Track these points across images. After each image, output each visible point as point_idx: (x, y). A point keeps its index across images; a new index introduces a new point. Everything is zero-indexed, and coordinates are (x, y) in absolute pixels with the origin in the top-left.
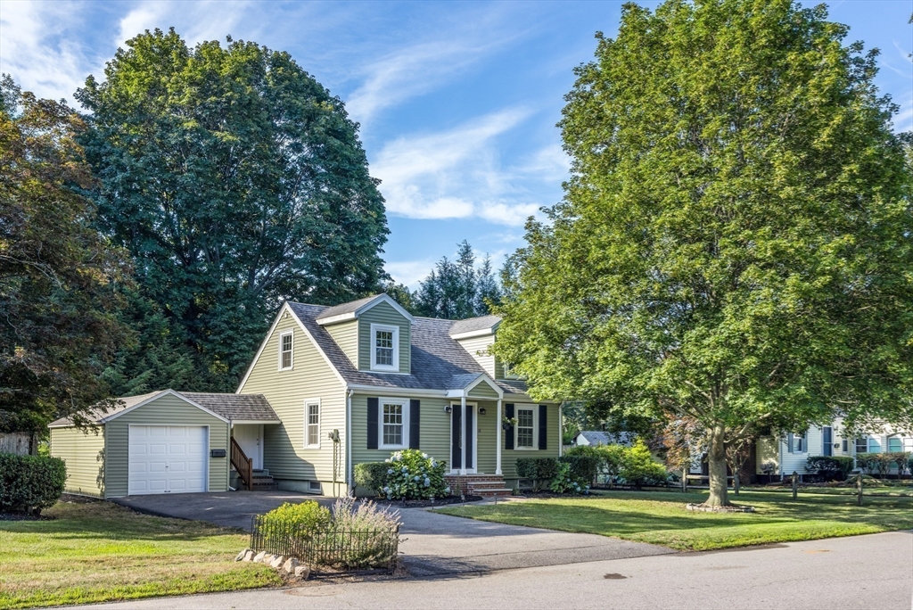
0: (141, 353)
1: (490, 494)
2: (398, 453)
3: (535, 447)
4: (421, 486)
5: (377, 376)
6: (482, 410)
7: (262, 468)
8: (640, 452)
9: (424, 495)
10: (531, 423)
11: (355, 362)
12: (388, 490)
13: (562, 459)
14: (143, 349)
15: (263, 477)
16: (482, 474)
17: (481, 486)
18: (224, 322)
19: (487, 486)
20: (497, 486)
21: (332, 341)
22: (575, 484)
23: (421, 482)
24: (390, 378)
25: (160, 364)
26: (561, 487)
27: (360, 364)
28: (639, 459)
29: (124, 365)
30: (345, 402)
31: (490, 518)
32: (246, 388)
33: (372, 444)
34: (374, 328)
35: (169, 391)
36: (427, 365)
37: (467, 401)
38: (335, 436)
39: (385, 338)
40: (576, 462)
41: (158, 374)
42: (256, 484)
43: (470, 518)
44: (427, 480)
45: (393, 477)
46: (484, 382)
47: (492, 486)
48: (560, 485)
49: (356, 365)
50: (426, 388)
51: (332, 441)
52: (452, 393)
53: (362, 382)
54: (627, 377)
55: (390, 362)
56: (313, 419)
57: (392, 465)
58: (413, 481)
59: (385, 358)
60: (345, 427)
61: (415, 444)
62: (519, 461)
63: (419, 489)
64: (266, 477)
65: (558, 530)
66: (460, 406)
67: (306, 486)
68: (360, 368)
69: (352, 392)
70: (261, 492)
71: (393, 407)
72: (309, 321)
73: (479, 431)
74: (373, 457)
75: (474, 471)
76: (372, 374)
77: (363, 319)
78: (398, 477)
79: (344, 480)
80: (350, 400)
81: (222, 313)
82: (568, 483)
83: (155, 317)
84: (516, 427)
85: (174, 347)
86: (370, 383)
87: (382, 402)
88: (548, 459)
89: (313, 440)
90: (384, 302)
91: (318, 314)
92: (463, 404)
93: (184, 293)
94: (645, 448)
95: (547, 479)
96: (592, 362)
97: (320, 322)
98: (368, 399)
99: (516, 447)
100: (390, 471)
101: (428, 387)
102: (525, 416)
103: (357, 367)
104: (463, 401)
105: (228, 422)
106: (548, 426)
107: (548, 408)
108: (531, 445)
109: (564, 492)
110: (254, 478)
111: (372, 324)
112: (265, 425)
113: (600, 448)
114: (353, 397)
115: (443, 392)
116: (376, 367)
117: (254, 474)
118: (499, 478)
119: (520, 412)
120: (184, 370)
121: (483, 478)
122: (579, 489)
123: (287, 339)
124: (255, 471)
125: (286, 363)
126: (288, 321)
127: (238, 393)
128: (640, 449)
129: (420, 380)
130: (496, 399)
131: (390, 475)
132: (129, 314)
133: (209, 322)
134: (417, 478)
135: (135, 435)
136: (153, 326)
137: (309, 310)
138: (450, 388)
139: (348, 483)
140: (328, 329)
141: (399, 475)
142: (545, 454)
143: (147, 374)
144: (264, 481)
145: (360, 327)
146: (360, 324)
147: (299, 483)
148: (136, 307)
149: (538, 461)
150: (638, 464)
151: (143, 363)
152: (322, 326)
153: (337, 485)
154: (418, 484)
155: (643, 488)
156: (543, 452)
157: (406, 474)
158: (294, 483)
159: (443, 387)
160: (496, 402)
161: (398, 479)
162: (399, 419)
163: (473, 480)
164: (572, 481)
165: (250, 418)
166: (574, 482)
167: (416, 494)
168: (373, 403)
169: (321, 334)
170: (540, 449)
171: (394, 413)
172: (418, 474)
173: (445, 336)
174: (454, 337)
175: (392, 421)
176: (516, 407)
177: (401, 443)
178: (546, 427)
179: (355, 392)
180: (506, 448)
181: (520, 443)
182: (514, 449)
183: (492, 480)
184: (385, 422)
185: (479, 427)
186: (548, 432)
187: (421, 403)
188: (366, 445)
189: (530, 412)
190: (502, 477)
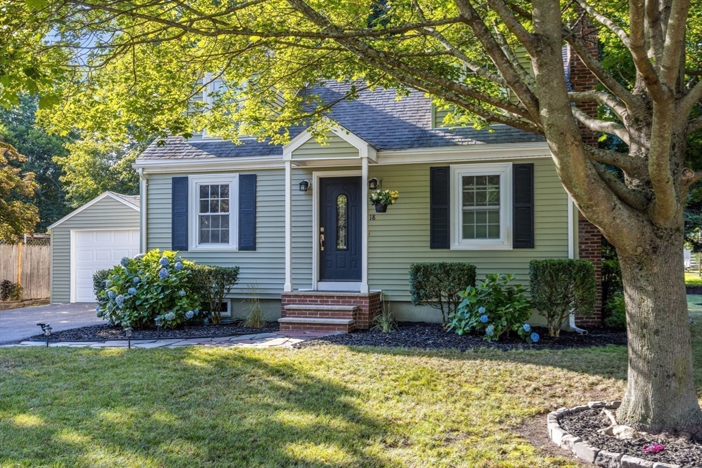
3: (504, 242)
6: (371, 182)
10: (495, 198)
22: (484, 317)
26: (463, 323)
33: (180, 242)
35: (108, 193)
47: (324, 313)
61: (248, 242)
69: (141, 172)
71: (214, 189)
73: (372, 218)
80: (144, 183)
84: (458, 209)
87: (194, 183)
88: (442, 266)
98: (173, 179)
99: (459, 242)
101: (270, 152)
102: (482, 186)
104: (287, 166)
106: (538, 203)
119: (468, 180)
122: (490, 330)
130: (356, 158)
156: (525, 253)
162: (225, 206)
168: (180, 185)
170: (514, 248)
171: (216, 197)
175: (214, 210)
176: (457, 171)
177: (227, 242)
178: (533, 205)
179: (151, 171)
180: (432, 247)
181: (467, 234)
182: (449, 248)
183: (343, 302)
184: (202, 211)
185: (373, 213)
186: (537, 214)
187: (258, 179)
188: (171, 245)
189: (495, 179)
190: (367, 298)
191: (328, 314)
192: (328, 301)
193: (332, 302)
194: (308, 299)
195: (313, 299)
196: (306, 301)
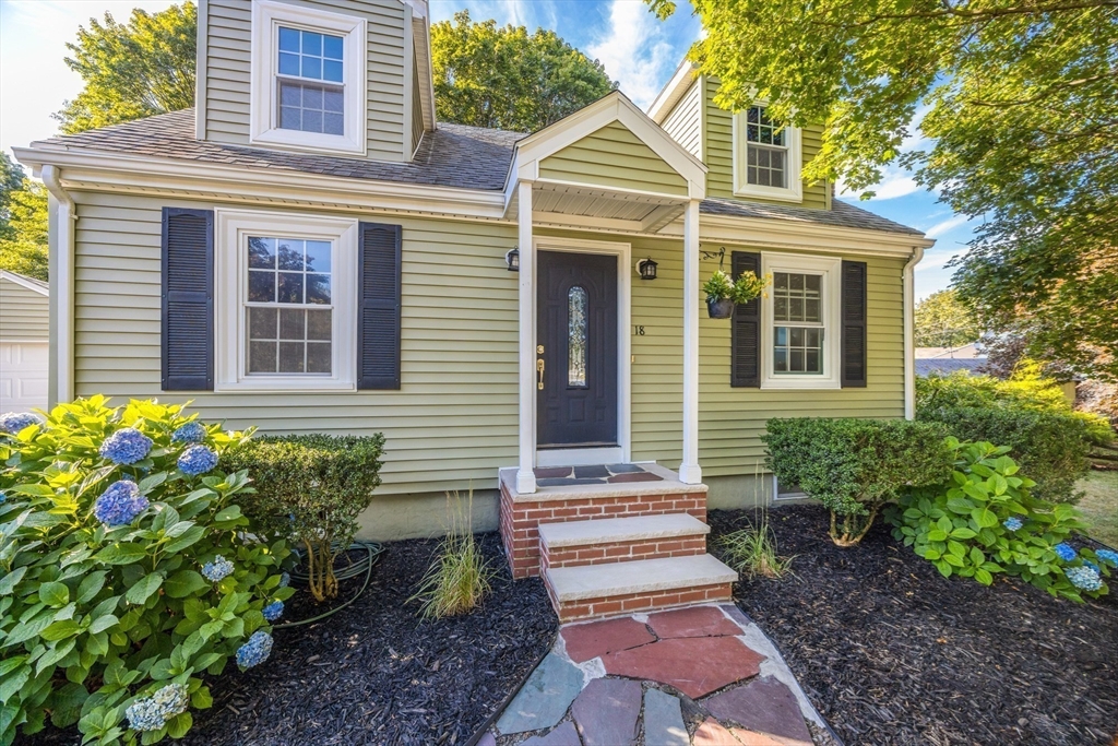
6: (644, 266)
10: (814, 311)
17: (588, 553)
19: (620, 550)
20: (669, 546)
27: (205, 120)
34: (267, 13)
39: (313, 50)
46: (617, 128)
47: (643, 548)
50: (424, 183)
59: (315, 113)
61: (380, 369)
68: (207, 131)
73: (639, 331)
75: (620, 456)
80: (64, 209)
84: (769, 321)
86: (169, 153)
87: (235, 230)
98: (168, 211)
99: (771, 380)
101: (437, 181)
102: (797, 290)
103: (196, 133)
104: (523, 194)
106: (870, 321)
107: (869, 271)
108: (816, 369)
111: (257, 3)
114: (92, 203)
118: (688, 497)
119: (780, 279)
121: (613, 504)
142: (862, 405)
156: (855, 394)
162: (320, 290)
163: (566, 515)
168: (187, 227)
170: (843, 385)
171: (292, 267)
175: (290, 296)
176: (769, 263)
177: (327, 369)
178: (866, 325)
180: (733, 385)
181: (780, 367)
182: (759, 385)
183: (655, 507)
184: (253, 298)
185: (640, 322)
186: (870, 338)
187: (406, 235)
188: (158, 378)
189: (814, 282)
190: (703, 494)
191: (653, 548)
192: (623, 508)
193: (631, 508)
194: (578, 507)
195: (591, 506)
196: (574, 512)
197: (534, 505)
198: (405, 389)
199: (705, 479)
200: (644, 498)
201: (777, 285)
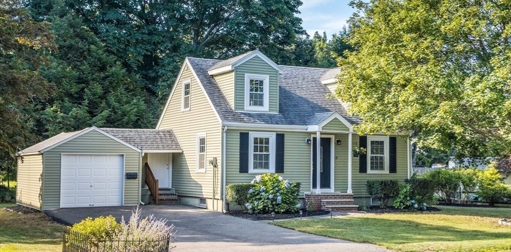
0: (103, 97)
1: (338, 209)
2: (259, 176)
3: (386, 171)
4: (274, 203)
5: (250, 115)
6: (338, 141)
7: (170, 187)
8: (492, 175)
9: (276, 210)
10: (382, 152)
11: (232, 104)
12: (249, 206)
13: (407, 181)
14: (105, 93)
15: (169, 195)
16: (339, 193)
17: (332, 203)
18: (170, 71)
19: (338, 203)
20: (347, 203)
21: (218, 88)
22: (413, 201)
23: (274, 200)
24: (261, 117)
25: (117, 105)
26: (402, 204)
27: (236, 105)
28: (490, 180)
29: (87, 106)
30: (221, 136)
31: (308, 229)
32: (162, 125)
33: (244, 168)
34: (248, 77)
35: (94, 128)
36: (295, 105)
37: (321, 133)
38: (214, 163)
39: (257, 86)
40: (417, 183)
41: (115, 113)
42: (163, 200)
43: (293, 229)
44: (279, 198)
45: (253, 195)
46: (336, 119)
47: (342, 203)
48: (401, 202)
49: (233, 106)
50: (290, 124)
51: (212, 166)
52: (312, 128)
53: (235, 120)
54: (419, 116)
55: (261, 104)
56: (202, 149)
57: (254, 186)
58: (268, 199)
59: (257, 100)
60: (220, 156)
61: (280, 168)
62: (368, 182)
63: (273, 205)
64: (171, 195)
65: (349, 240)
66: (316, 138)
67: (196, 202)
68: (236, 108)
69: (226, 128)
70: (163, 206)
71: (261, 140)
72: (202, 72)
73: (336, 158)
74: (242, 180)
75: (331, 191)
76: (245, 114)
77: (238, 71)
78: (256, 195)
79: (219, 198)
80: (225, 134)
81: (169, 64)
82: (408, 200)
83: (114, 69)
84: (369, 155)
85: (128, 92)
86: (242, 120)
87: (252, 136)
88: (391, 181)
89: (201, 166)
90: (257, 57)
91: (211, 66)
92: (318, 136)
93: (139, 49)
94: (496, 171)
95: (392, 197)
96: (396, 104)
97: (210, 73)
98: (240, 133)
99: (369, 171)
100: (251, 191)
101: (292, 123)
102: (378, 146)
103: (233, 109)
104: (318, 134)
105: (140, 151)
106: (398, 154)
107: (397, 139)
108: (382, 168)
109: (404, 208)
110: (161, 195)
111: (246, 75)
112: (173, 154)
113: (457, 172)
114: (228, 132)
115: (304, 127)
116: (249, 108)
117: (160, 192)
118: (349, 196)
119: (372, 143)
120: (135, 110)
121: (335, 196)
122: (416, 206)
123: (187, 86)
124: (160, 189)
125: (186, 105)
126: (188, 72)
127: (157, 128)
128: (492, 172)
129: (286, 118)
130: (347, 132)
131: (251, 194)
132: (95, 67)
133: (159, 72)
134: (271, 196)
135: (65, 161)
136: (112, 75)
137: (204, 63)
138: (310, 124)
139: (222, 200)
140: (216, 78)
141: (258, 194)
142: (394, 177)
143: (105, 113)
144: (170, 197)
145: (236, 77)
146: (236, 74)
147: (194, 199)
148: (100, 61)
149: (382, 182)
150: (490, 184)
151: (103, 105)
152: (212, 76)
153: (215, 201)
154: (272, 202)
155: (495, 205)
156: (393, 175)
157: (263, 193)
158: (190, 199)
159: (305, 123)
160: (347, 134)
161: (258, 197)
162: (267, 149)
163: (326, 198)
164: (411, 199)
165: (158, 148)
166: (412, 200)
167: (271, 209)
168: (244, 136)
169: (210, 83)
170: (390, 172)
171: (262, 144)
172: (272, 193)
173: (316, 81)
174: (323, 82)
175: (261, 151)
176: (369, 139)
177: (268, 168)
178: (396, 155)
179: (229, 128)
180: (360, 172)
181: (372, 168)
182: (366, 172)
184: (254, 152)
185: (336, 155)
186: (397, 159)
187: (285, 136)
188: (238, 170)
189: (382, 143)
190: (352, 195)
194: (328, 197)
195: (331, 197)
197: (320, 196)
198: (285, 173)
199: (353, 192)
200: (341, 195)
201: (371, 144)
